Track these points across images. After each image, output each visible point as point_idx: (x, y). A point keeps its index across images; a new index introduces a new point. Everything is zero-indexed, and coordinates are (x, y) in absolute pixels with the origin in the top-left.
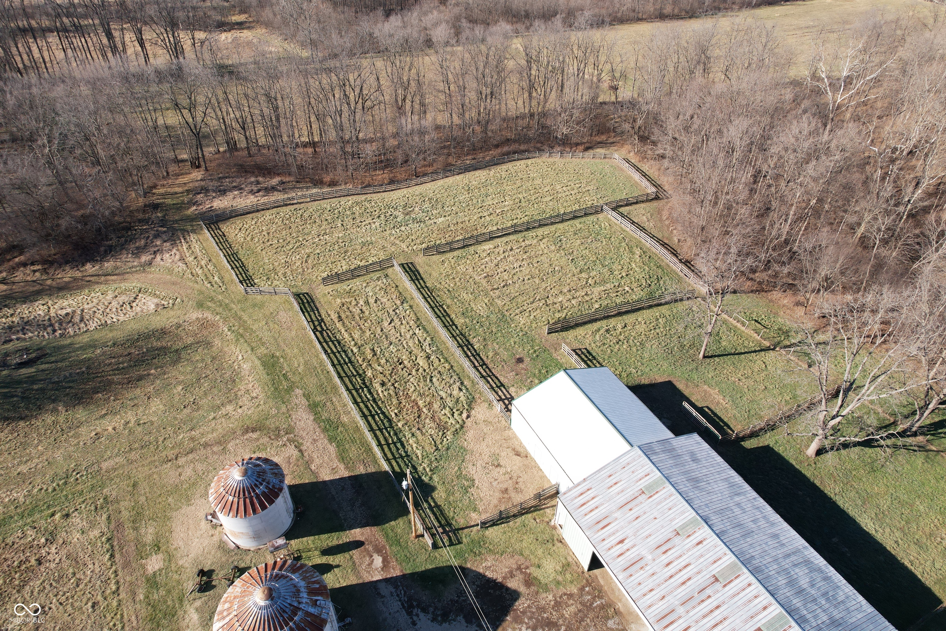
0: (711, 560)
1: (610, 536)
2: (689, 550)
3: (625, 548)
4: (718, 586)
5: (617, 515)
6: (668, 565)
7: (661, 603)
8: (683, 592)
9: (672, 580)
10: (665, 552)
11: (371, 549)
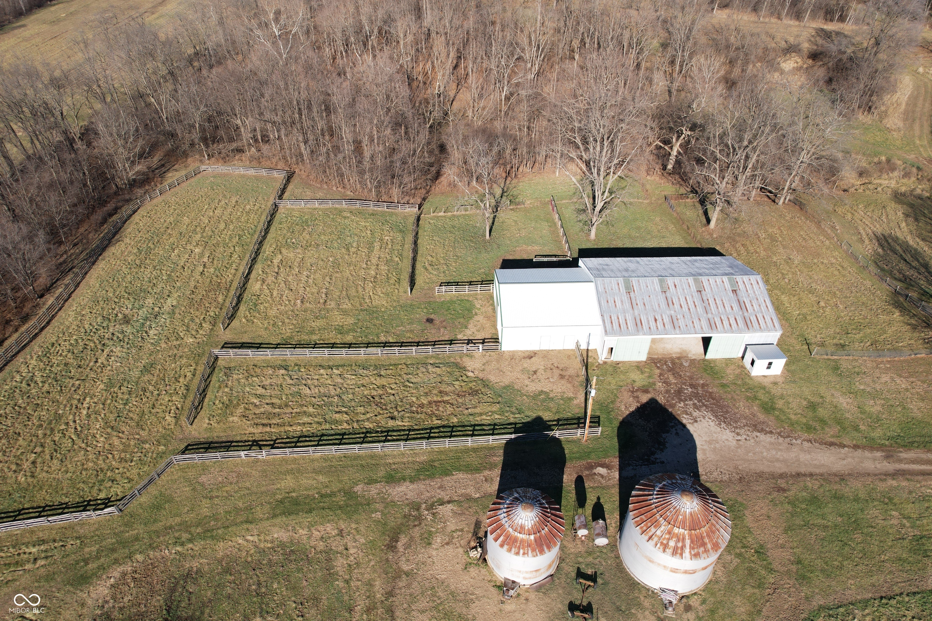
0: (688, 287)
1: (649, 324)
2: (677, 293)
3: (661, 320)
4: (703, 292)
5: (636, 312)
6: (681, 307)
7: (702, 322)
8: (700, 310)
9: (691, 310)
10: (673, 304)
11: (587, 472)
